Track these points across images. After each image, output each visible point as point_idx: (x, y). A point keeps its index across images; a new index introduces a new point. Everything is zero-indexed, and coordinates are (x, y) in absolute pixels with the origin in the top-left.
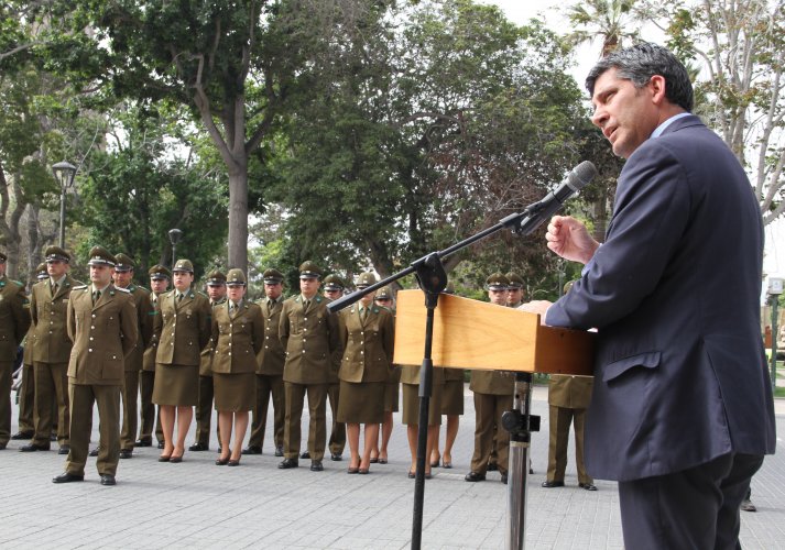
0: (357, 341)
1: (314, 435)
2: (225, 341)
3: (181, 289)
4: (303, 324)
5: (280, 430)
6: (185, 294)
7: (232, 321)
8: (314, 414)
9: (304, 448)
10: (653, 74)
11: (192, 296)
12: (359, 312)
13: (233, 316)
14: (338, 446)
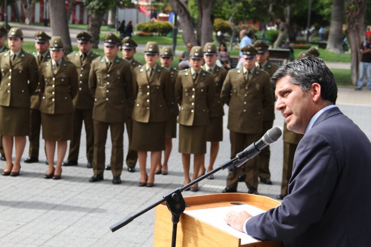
0: (144, 92)
1: (115, 158)
2: (50, 91)
3: (15, 51)
4: (107, 79)
5: (91, 149)
6: (17, 54)
7: (54, 76)
8: (115, 143)
9: (108, 162)
10: (314, 82)
11: (23, 55)
12: (147, 72)
13: (56, 72)
14: (132, 161)
